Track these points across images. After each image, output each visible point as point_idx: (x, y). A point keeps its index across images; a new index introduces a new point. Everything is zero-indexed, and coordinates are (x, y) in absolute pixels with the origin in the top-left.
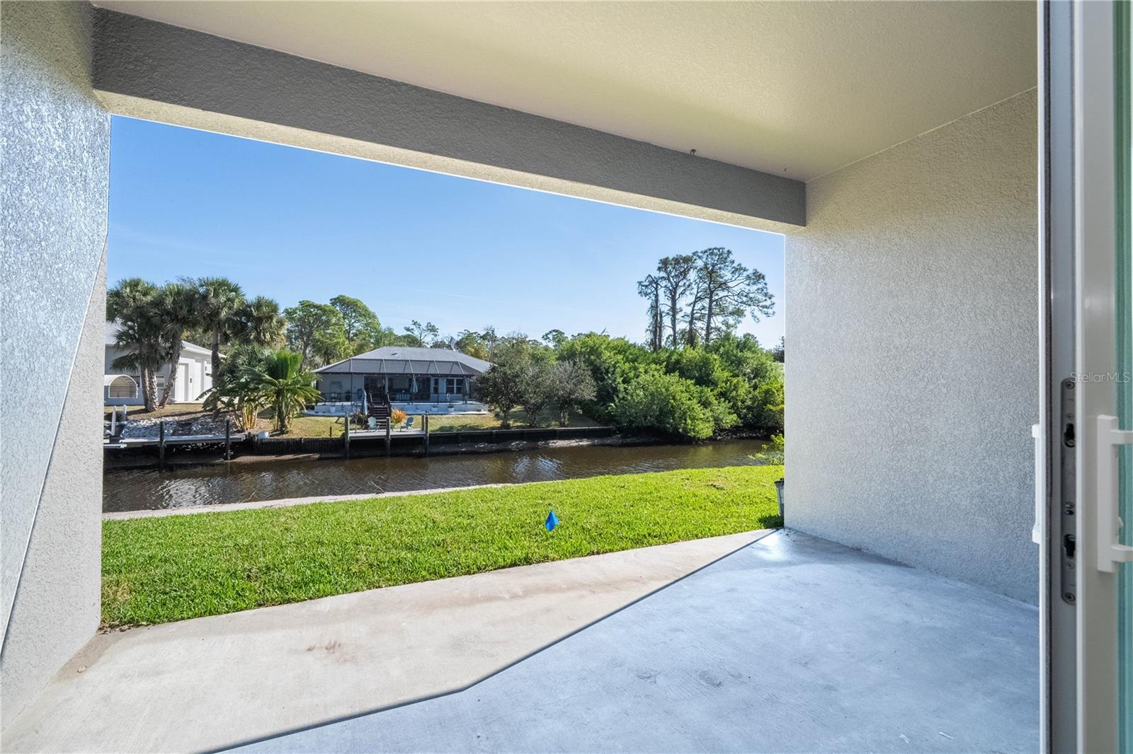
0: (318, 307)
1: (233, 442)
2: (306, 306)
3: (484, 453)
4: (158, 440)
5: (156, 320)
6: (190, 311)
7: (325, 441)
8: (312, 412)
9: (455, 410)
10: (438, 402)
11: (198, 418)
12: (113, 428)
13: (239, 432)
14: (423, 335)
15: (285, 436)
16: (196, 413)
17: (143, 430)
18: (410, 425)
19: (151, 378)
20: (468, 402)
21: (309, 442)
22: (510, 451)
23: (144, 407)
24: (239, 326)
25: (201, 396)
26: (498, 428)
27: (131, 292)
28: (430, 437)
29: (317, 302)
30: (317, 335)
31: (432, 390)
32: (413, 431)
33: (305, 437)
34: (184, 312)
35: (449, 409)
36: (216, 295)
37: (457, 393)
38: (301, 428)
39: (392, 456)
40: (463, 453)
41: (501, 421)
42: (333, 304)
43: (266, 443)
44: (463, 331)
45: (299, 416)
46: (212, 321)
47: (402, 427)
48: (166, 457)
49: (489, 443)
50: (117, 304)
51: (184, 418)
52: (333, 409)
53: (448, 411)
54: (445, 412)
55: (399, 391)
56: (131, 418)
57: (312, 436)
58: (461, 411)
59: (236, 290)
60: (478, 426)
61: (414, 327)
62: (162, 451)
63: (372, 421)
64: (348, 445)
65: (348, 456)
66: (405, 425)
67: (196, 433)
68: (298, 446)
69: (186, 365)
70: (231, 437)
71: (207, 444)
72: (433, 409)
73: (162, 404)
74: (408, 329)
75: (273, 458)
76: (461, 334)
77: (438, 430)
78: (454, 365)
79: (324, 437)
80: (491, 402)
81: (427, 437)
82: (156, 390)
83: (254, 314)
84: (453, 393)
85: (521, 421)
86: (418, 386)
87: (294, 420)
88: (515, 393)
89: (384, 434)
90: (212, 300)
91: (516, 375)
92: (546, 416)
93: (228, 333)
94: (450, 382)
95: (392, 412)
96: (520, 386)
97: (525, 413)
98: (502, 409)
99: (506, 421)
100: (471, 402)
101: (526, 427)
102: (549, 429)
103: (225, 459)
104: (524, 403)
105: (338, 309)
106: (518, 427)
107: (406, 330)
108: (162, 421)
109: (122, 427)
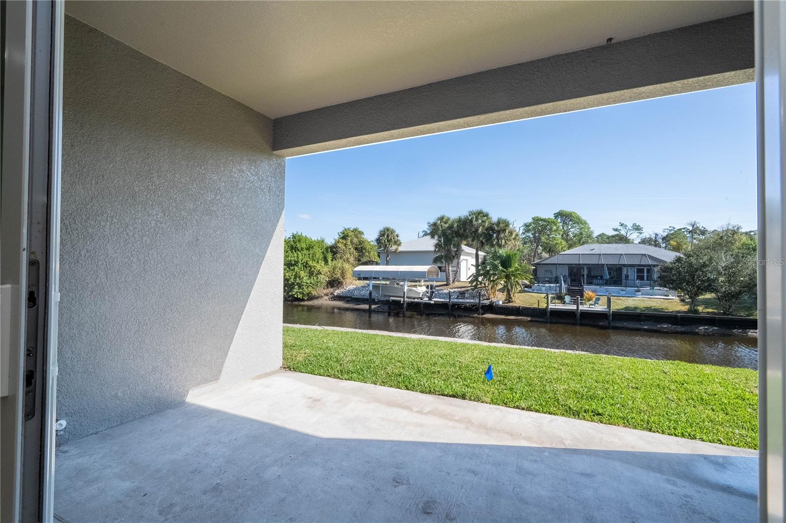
0: (544, 220)
1: (482, 305)
2: (536, 220)
3: (667, 333)
4: (448, 301)
5: (450, 236)
6: (465, 230)
7: (534, 310)
8: (530, 290)
9: (642, 294)
10: (627, 287)
11: (469, 290)
12: (429, 293)
13: (487, 299)
14: (629, 234)
15: (511, 304)
16: (468, 287)
17: (445, 295)
18: (597, 304)
19: (449, 267)
20: (656, 288)
21: (524, 309)
22: (697, 334)
23: (446, 283)
24: (488, 236)
25: (470, 277)
26: (685, 312)
27: (440, 223)
28: (613, 314)
29: (543, 217)
30: (543, 239)
31: (624, 277)
32: (600, 307)
33: (523, 306)
34: (462, 231)
35: (636, 293)
36: (477, 220)
37: (647, 280)
38: (521, 300)
39: (581, 325)
40: (645, 330)
41: (688, 306)
42: (556, 217)
43: (500, 307)
44: (668, 228)
45: (520, 292)
46: (475, 235)
47: (590, 305)
48: (452, 310)
49: (673, 324)
50: (435, 229)
51: (463, 289)
52: (543, 289)
53: (635, 294)
54: (633, 295)
55: (596, 277)
56: (436, 288)
57: (527, 306)
58: (649, 295)
59: (487, 215)
61: (620, 228)
62: (450, 307)
63: (567, 299)
64: (548, 314)
65: (549, 321)
66: (593, 303)
67: (467, 298)
68: (518, 311)
69: (467, 260)
70: (481, 302)
71: (471, 305)
72: (621, 292)
73: (453, 282)
74: (616, 230)
75: (503, 317)
76: (666, 231)
77: (622, 309)
78: (643, 257)
79: (535, 306)
80: (675, 289)
81: (610, 313)
82: (451, 274)
83: (496, 229)
84: (643, 280)
85: (712, 307)
86: (610, 274)
87: (516, 295)
88: (703, 281)
89: (575, 308)
90: (475, 223)
91: (704, 265)
92: (746, 304)
93: (483, 241)
94: (640, 271)
95: (584, 293)
96: (709, 275)
97: (718, 301)
98: (689, 295)
99: (694, 307)
100: (659, 288)
101: (719, 314)
102: (749, 318)
103: (479, 315)
104: (715, 290)
105: (559, 220)
106: (708, 313)
107: (614, 230)
108: (453, 291)
109: (433, 292)
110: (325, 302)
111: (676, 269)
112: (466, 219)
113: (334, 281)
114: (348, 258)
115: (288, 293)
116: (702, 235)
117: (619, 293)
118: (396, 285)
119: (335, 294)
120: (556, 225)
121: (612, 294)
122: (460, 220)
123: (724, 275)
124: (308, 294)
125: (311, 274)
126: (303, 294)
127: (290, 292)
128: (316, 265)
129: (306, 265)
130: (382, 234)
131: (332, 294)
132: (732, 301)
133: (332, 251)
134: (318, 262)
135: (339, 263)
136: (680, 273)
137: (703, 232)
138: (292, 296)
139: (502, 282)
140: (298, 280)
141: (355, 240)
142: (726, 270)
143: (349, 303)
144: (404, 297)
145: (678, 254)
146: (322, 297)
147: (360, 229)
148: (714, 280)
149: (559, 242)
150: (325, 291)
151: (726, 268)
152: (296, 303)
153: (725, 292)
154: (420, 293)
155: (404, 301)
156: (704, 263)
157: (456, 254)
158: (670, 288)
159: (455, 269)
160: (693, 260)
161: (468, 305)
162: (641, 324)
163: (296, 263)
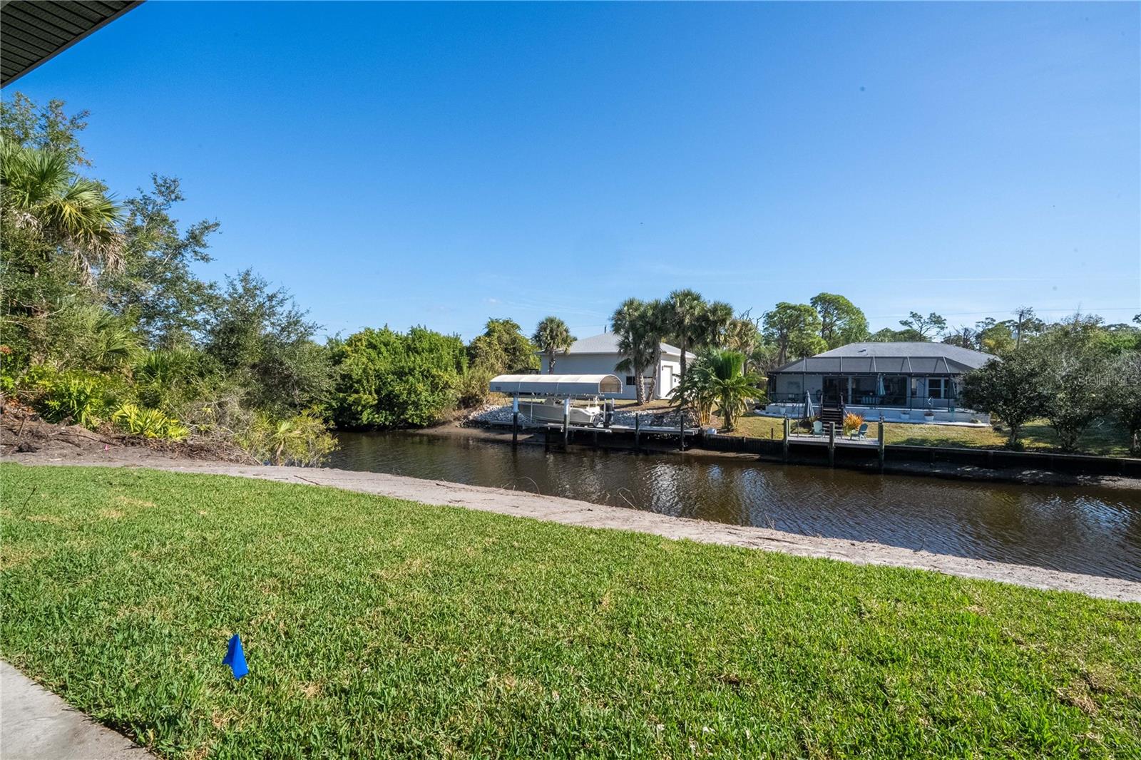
0: (794, 308)
1: (687, 436)
2: (783, 308)
3: (970, 480)
4: (635, 428)
5: (642, 330)
6: (664, 321)
7: (766, 443)
8: (762, 412)
9: (935, 419)
10: (910, 408)
11: (669, 412)
13: (696, 426)
14: (924, 328)
15: (730, 434)
16: (667, 408)
18: (863, 434)
19: (640, 378)
20: (956, 410)
21: (751, 442)
22: (1019, 482)
23: (636, 401)
24: (699, 330)
25: (670, 393)
26: (1000, 448)
27: (628, 309)
28: (886, 450)
29: (793, 303)
30: (793, 336)
31: (909, 393)
32: (867, 440)
33: (749, 437)
34: (659, 323)
35: (927, 417)
36: (682, 305)
37: (945, 398)
38: (746, 427)
39: (837, 467)
40: (937, 476)
41: (1007, 438)
42: (813, 303)
43: (713, 439)
45: (745, 415)
46: (680, 328)
47: (852, 435)
48: (641, 443)
49: (981, 466)
50: (619, 320)
51: (661, 411)
53: (924, 419)
54: (921, 420)
55: (866, 393)
57: (755, 437)
58: (946, 421)
59: (697, 298)
60: (964, 442)
61: (911, 320)
62: (638, 438)
63: (817, 426)
64: (786, 449)
65: (787, 461)
66: (857, 433)
67: (666, 425)
68: (740, 445)
69: (671, 367)
70: (686, 431)
71: (670, 435)
72: (903, 416)
73: (648, 399)
74: (905, 323)
75: (718, 453)
77: (902, 443)
79: (766, 438)
80: (986, 411)
81: (881, 450)
82: (643, 388)
83: (711, 318)
84: (939, 397)
85: (1046, 440)
86: (887, 388)
87: (739, 419)
88: (1030, 399)
89: (828, 440)
90: (679, 310)
91: (1033, 374)
92: (1099, 436)
93: (693, 337)
94: (934, 384)
95: (844, 417)
96: (1040, 389)
97: (1054, 430)
98: (1007, 421)
99: (1016, 439)
100: (963, 410)
101: (1055, 450)
102: (1103, 457)
103: (681, 450)
104: (1051, 415)
105: (819, 309)
106: (1038, 449)
107: (903, 324)
108: (645, 413)
109: (610, 415)
110: (455, 429)
111: (988, 379)
112: (668, 304)
113: (469, 398)
114: (492, 365)
115: (399, 417)
116: (1037, 331)
117: (900, 418)
118: (555, 405)
119: (471, 418)
120: (811, 315)
121: (886, 420)
122: (656, 307)
123: (1064, 390)
124: (429, 418)
125: (434, 388)
126: (422, 417)
127: (403, 414)
128: (442, 374)
129: (426, 375)
130: (543, 327)
131: (466, 417)
132: (1076, 431)
133: (469, 354)
134: (446, 370)
135: (479, 372)
136: (993, 385)
137: (1038, 327)
138: (406, 420)
139: (718, 400)
140: (413, 397)
141: (506, 338)
142: (1067, 381)
143: (488, 432)
144: (564, 423)
145: (992, 357)
146: (451, 422)
147: (515, 321)
148: (1048, 398)
149: (816, 340)
150: (456, 414)
151: (1066, 378)
152: (411, 431)
153: (1065, 416)
154: (590, 416)
155: (565, 429)
156: (1032, 370)
157: (651, 357)
158: (978, 411)
159: (649, 380)
160: (1015, 366)
161: (666, 435)
162: (931, 467)
163: (411, 371)
